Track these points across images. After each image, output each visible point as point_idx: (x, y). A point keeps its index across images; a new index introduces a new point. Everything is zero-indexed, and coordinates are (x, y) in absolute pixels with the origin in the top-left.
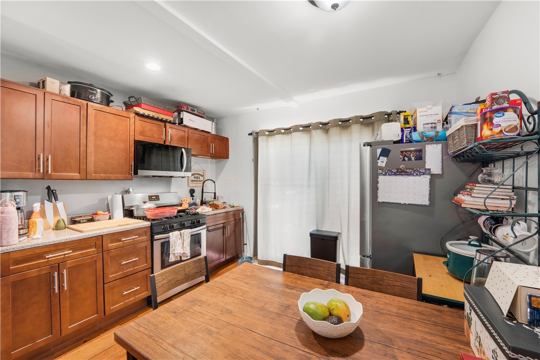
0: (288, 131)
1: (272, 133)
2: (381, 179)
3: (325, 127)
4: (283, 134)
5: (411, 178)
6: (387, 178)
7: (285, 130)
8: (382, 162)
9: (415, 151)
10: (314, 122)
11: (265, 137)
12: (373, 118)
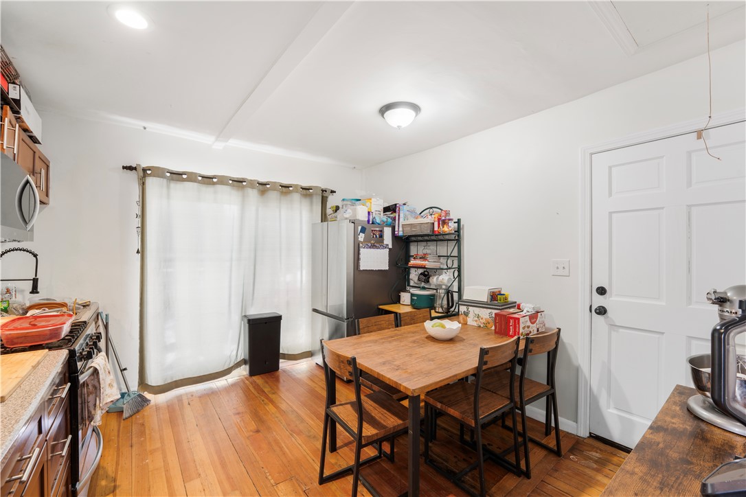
0: (208, 180)
1: (177, 176)
2: (362, 250)
3: (263, 187)
4: (199, 182)
5: (379, 250)
6: (365, 249)
7: (203, 177)
8: (361, 237)
9: (379, 231)
10: (249, 178)
11: (165, 180)
12: (311, 191)
